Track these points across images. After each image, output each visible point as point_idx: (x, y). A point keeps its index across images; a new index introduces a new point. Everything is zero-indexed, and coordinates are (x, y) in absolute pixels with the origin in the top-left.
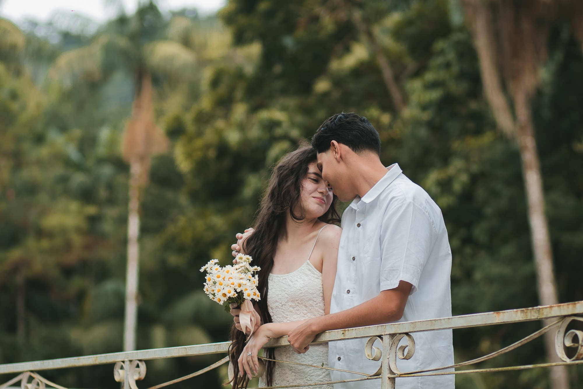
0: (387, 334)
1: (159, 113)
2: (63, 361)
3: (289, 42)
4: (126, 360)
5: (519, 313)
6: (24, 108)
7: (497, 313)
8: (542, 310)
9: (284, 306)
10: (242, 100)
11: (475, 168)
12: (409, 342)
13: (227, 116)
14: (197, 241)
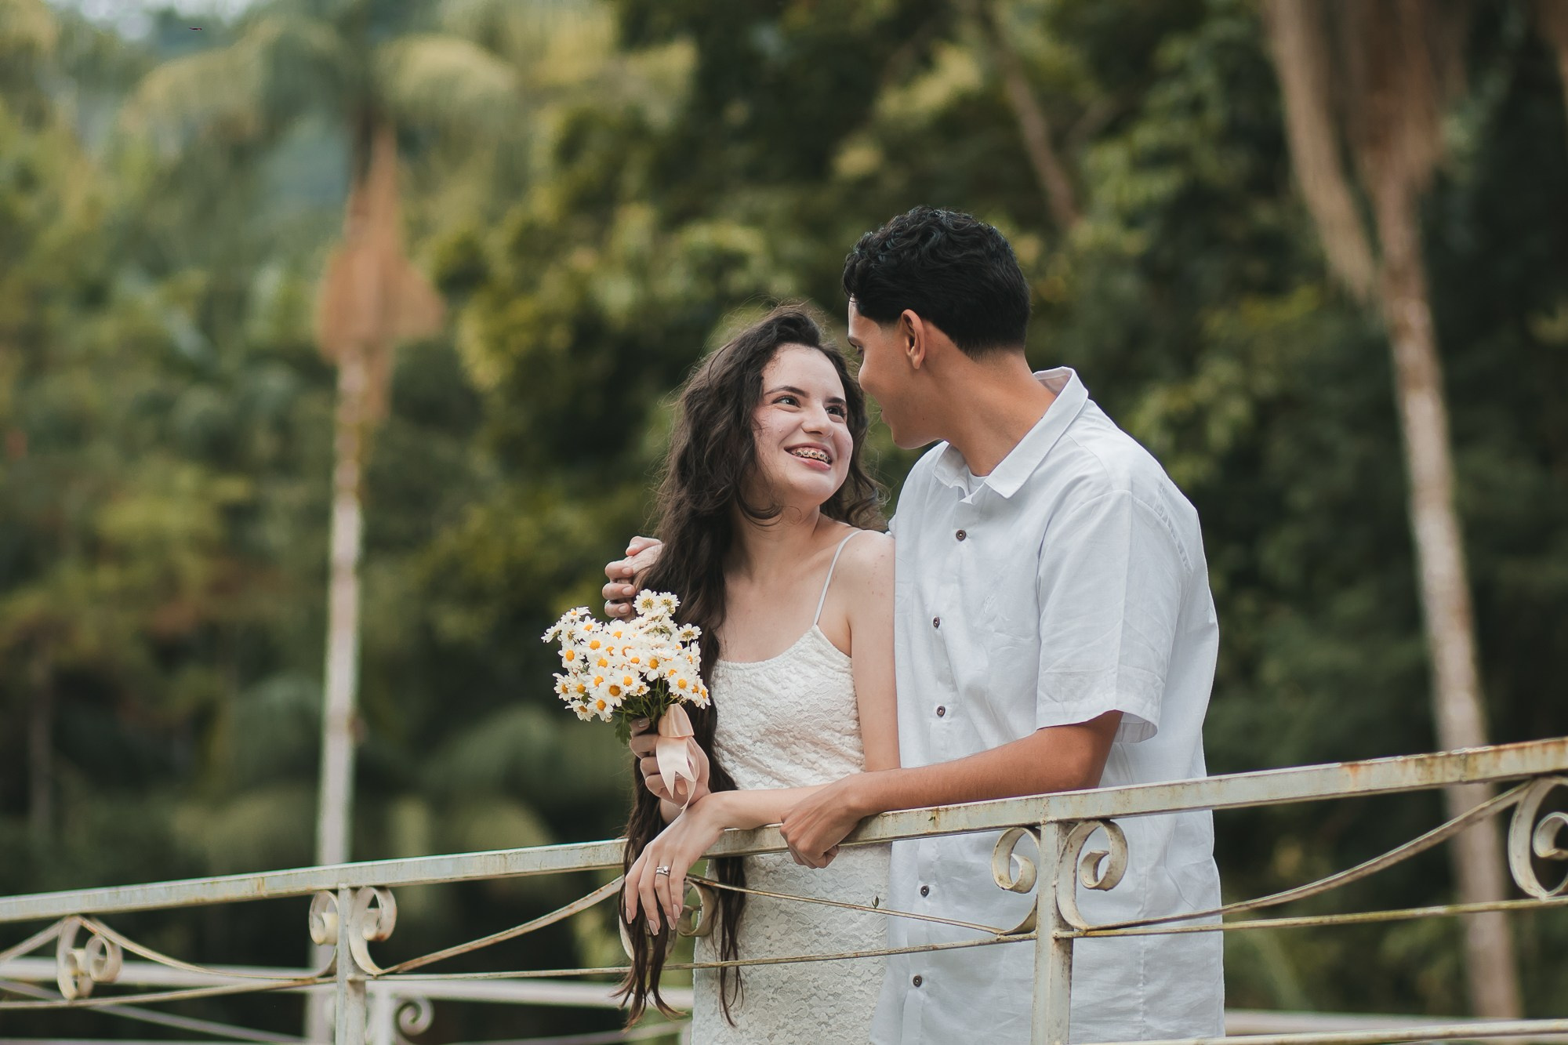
0: (1051, 822)
1: (418, 230)
2: (171, 888)
3: (768, 39)
4: (342, 886)
5: (1411, 766)
6: (52, 211)
7: (1351, 766)
8: (1475, 760)
9: (758, 743)
10: (639, 198)
11: (1267, 383)
12: (1111, 843)
13: (599, 239)
14: (518, 573)
